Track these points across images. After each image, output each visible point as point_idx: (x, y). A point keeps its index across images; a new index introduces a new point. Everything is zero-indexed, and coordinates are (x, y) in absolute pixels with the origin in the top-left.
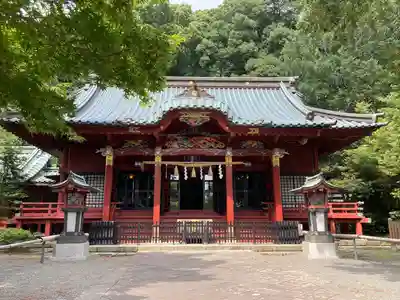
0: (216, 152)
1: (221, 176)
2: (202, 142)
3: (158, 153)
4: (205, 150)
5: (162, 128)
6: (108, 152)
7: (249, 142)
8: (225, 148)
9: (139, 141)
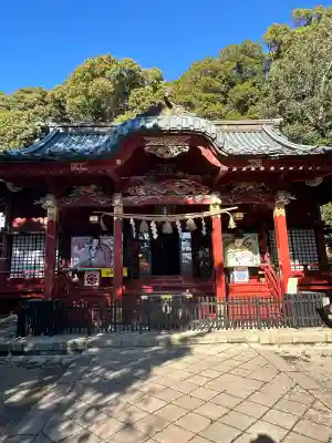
1: (204, 233)
2: (178, 184)
3: (117, 201)
5: (119, 162)
6: (49, 203)
7: (243, 185)
8: (210, 193)
9: (93, 187)
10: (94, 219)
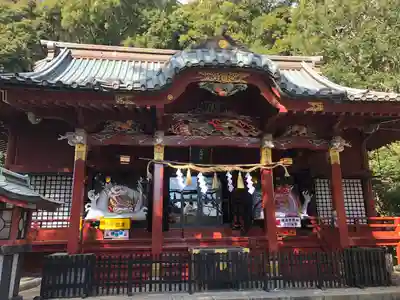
0: (247, 142)
3: (160, 140)
4: (229, 139)
5: (170, 97)
6: (79, 139)
7: (296, 128)
8: (260, 137)
9: (130, 123)
10: (125, 159)
